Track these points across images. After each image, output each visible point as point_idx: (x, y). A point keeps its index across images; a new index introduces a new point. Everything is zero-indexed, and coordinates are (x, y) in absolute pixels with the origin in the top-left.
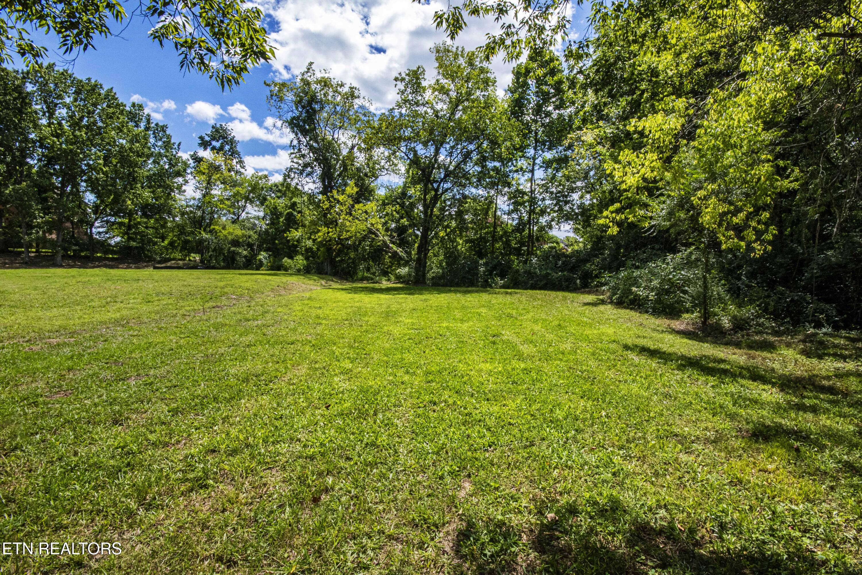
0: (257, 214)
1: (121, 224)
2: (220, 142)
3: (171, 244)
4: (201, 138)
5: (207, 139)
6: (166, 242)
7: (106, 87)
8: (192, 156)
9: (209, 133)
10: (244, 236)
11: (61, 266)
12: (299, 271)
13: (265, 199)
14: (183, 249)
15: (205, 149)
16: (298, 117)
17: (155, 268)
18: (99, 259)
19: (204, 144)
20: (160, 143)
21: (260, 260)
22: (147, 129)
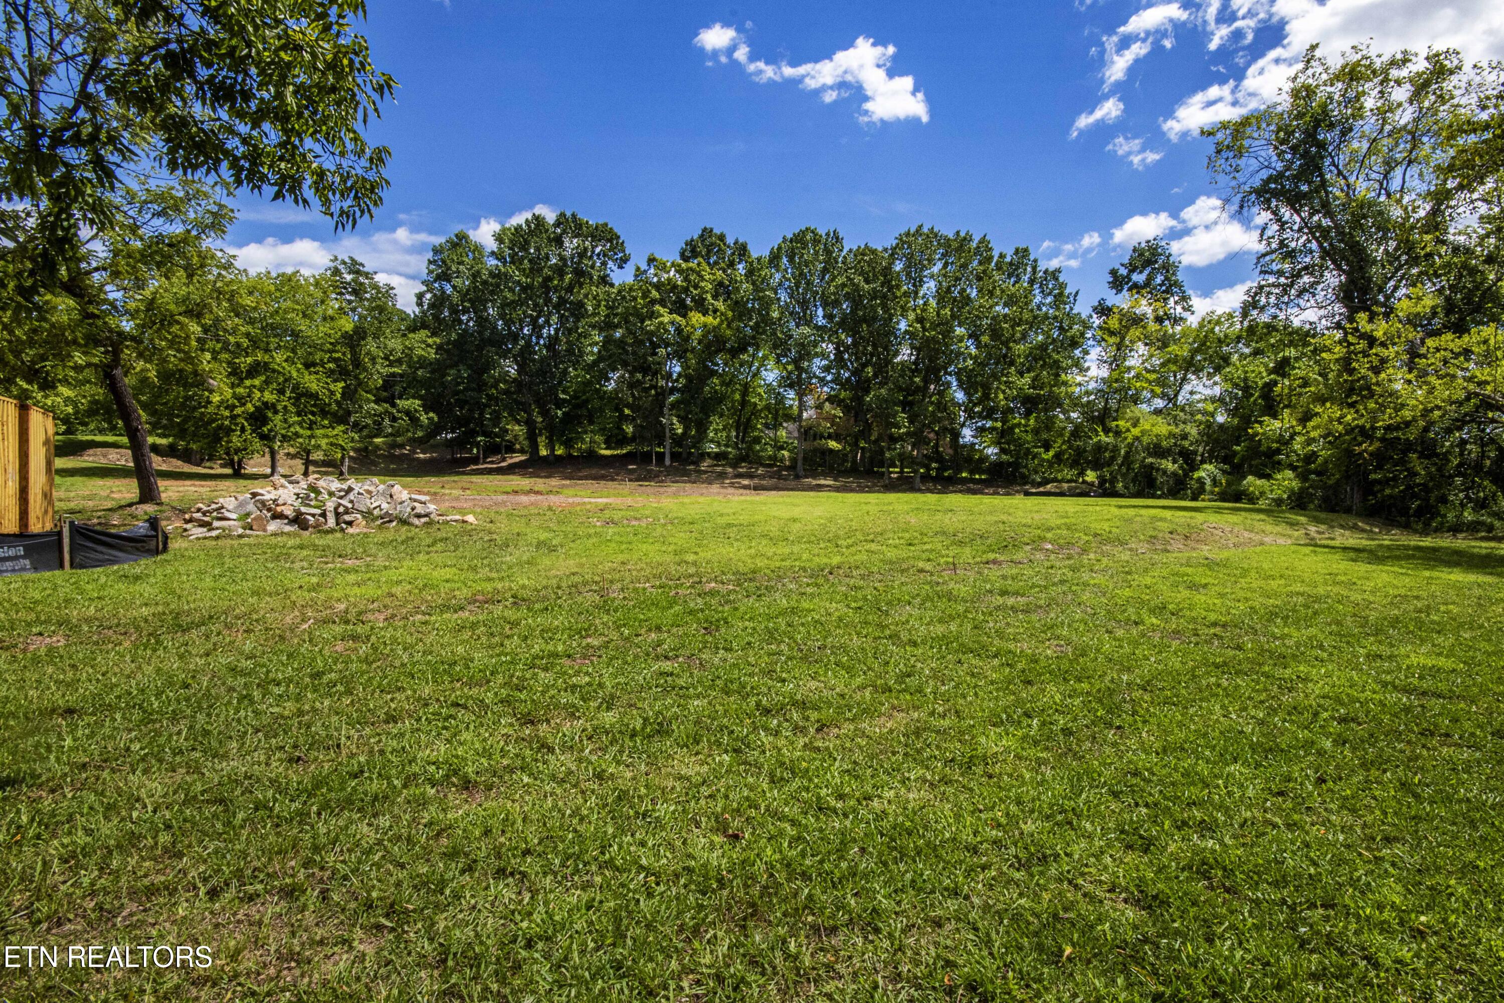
0: (1208, 392)
1: (993, 429)
2: (1146, 272)
3: (1058, 456)
4: (1113, 272)
5: (1123, 271)
6: (1051, 453)
7: (976, 239)
8: (1095, 309)
9: (1126, 261)
10: (1171, 435)
11: (919, 490)
12: (1279, 502)
13: (1226, 360)
14: (1074, 464)
15: (1119, 291)
16: (1281, 175)
17: (1027, 494)
18: (964, 481)
19: (1118, 282)
20: (1049, 299)
21: (1200, 480)
22: (1032, 282)
